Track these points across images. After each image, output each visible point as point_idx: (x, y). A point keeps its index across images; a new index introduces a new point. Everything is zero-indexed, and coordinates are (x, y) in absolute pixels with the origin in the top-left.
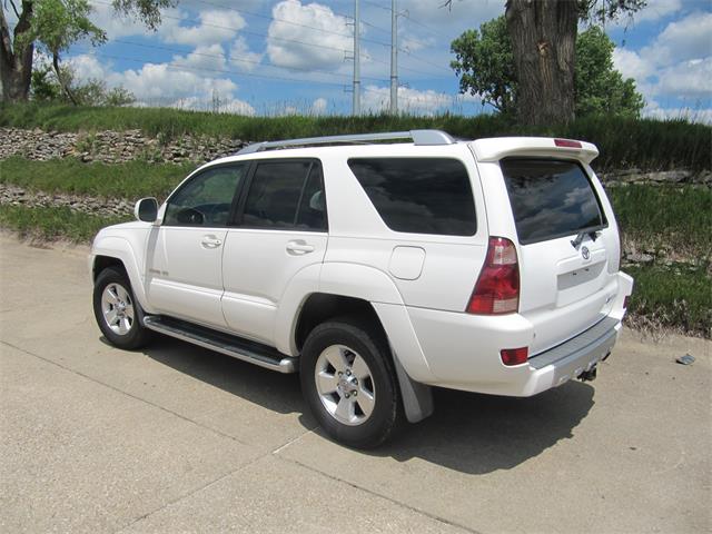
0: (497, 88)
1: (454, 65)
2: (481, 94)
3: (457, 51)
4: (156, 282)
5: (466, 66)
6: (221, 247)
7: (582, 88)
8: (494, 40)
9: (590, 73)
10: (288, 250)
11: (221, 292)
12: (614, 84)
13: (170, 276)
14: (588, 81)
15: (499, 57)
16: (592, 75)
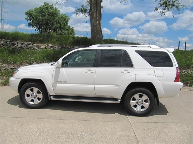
0: (40, 26)
1: (26, 19)
2: (35, 27)
3: (27, 15)
4: (58, 85)
5: (30, 19)
6: (94, 73)
7: (63, 28)
8: (38, 13)
9: (64, 25)
10: (122, 72)
11: (94, 85)
12: (69, 28)
13: (67, 82)
14: (64, 27)
15: (40, 18)
16: (65, 25)
